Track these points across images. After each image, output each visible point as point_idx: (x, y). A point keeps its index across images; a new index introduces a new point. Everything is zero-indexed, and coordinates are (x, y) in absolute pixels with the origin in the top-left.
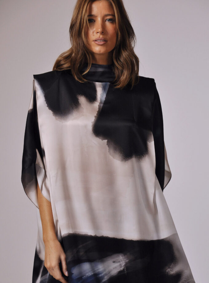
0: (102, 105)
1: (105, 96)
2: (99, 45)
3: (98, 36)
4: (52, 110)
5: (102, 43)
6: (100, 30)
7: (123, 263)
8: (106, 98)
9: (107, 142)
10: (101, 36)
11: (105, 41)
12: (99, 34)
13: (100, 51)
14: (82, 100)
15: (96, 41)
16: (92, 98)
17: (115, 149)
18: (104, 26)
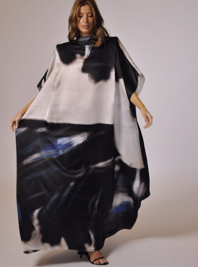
0: (88, 57)
1: (90, 52)
2: (85, 28)
3: (84, 24)
4: (62, 62)
5: (86, 27)
6: (85, 21)
7: (86, 137)
8: (90, 53)
9: (88, 75)
10: (86, 24)
11: (88, 26)
12: (85, 23)
13: (86, 31)
14: (78, 56)
15: (83, 26)
16: (83, 54)
17: (92, 78)
18: (87, 19)
